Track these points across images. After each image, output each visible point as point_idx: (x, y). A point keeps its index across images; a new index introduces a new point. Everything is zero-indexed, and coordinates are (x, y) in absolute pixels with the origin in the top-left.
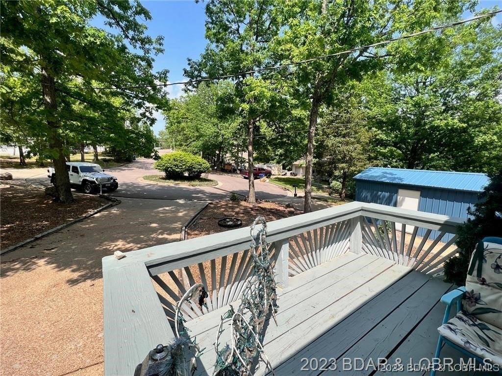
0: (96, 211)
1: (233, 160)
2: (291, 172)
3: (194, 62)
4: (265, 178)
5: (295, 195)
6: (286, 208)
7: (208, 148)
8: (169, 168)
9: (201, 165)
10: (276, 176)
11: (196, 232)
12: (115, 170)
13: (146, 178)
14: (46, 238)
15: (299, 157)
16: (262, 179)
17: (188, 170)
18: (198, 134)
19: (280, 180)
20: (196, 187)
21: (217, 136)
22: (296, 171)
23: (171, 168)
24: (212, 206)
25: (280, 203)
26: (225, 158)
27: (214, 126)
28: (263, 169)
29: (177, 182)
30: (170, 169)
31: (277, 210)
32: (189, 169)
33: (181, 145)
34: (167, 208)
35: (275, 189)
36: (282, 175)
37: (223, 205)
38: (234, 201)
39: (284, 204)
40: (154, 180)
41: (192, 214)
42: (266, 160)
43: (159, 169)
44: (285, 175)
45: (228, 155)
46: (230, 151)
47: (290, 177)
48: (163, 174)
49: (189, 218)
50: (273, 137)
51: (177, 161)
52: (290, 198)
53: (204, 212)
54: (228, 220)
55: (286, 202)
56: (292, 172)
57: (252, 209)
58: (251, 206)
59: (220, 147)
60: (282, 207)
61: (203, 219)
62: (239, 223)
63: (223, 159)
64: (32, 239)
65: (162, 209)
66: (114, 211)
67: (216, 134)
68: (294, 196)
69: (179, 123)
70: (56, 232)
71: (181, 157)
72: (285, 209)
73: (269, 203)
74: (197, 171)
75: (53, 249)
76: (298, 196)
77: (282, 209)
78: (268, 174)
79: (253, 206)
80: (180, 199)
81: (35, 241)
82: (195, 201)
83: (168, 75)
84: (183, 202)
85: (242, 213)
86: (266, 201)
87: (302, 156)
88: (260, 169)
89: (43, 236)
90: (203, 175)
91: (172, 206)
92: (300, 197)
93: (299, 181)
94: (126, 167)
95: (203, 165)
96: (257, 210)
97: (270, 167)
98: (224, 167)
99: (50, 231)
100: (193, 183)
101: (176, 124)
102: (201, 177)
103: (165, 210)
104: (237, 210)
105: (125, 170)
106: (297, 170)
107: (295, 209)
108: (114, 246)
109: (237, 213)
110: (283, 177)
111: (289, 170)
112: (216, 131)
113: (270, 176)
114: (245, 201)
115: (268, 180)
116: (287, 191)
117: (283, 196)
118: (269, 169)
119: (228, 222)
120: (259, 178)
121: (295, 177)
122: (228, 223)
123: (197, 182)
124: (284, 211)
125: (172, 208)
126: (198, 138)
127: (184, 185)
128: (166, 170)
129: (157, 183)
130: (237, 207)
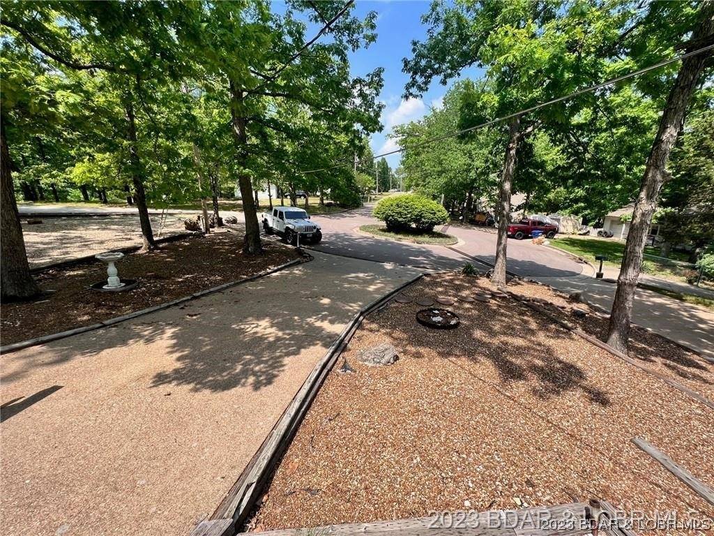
0: (276, 268)
1: (491, 207)
2: (599, 230)
3: (422, 45)
4: (542, 238)
5: (599, 275)
6: (569, 303)
7: (454, 189)
8: (389, 216)
9: (435, 213)
10: (566, 236)
11: (374, 326)
12: (335, 216)
13: (364, 228)
14: (204, 298)
15: (623, 203)
16: (536, 240)
17: (416, 221)
18: (440, 169)
19: (572, 243)
20: (423, 245)
21: (468, 171)
22: (610, 229)
23: (393, 216)
24: (428, 279)
25: (558, 290)
26: (480, 203)
27: (465, 154)
28: (540, 223)
29: (399, 236)
30: (391, 218)
31: (546, 304)
32: (417, 219)
33: (417, 185)
34: (361, 275)
35: (557, 259)
36: (580, 234)
37: (445, 281)
38: (467, 276)
39: (568, 292)
40: (370, 232)
41: (389, 289)
42: (553, 207)
43: (378, 217)
44: (585, 234)
45: (484, 199)
46: (488, 192)
47: (597, 239)
48: (384, 224)
49: (379, 297)
50: (560, 163)
51: (401, 207)
52: (587, 279)
53: (406, 291)
54: (436, 312)
55: (574, 286)
56: (602, 229)
57: (493, 295)
58: (494, 289)
59: (470, 186)
60: (562, 299)
61: (398, 302)
62: (453, 322)
63: (475, 206)
64: (189, 298)
65: (353, 275)
66: (297, 271)
67: (465, 167)
68: (595, 276)
69: (418, 154)
70: (219, 291)
71: (407, 201)
72: (565, 304)
73: (535, 286)
74: (427, 223)
75: (195, 315)
76: (604, 277)
77: (558, 302)
78: (551, 232)
79: (498, 289)
80: (389, 261)
81: (191, 299)
82: (409, 267)
83: (383, 75)
84: (391, 268)
85: (471, 303)
86: (531, 281)
87: (631, 202)
88: (534, 223)
89: (202, 295)
90: (437, 229)
91: (370, 272)
92: (610, 281)
93: (616, 247)
94: (348, 213)
95: (438, 213)
96: (504, 298)
97: (558, 220)
98: (475, 216)
99: (212, 290)
100: (420, 238)
101: (414, 156)
102: (434, 230)
103: (357, 277)
104: (465, 293)
105: (346, 217)
106: (614, 226)
107: (591, 307)
108: (254, 325)
109: (462, 300)
110: (582, 238)
111: (596, 226)
112: (466, 163)
113: (553, 234)
114: (488, 276)
115: (547, 242)
116: (584, 265)
117: (573, 274)
118: (556, 223)
119: (435, 315)
120: (531, 238)
121: (608, 240)
122: (435, 319)
123: (426, 238)
124: (563, 308)
125: (367, 276)
126: (440, 174)
127: (408, 241)
128: (386, 219)
129: (373, 235)
130: (467, 288)
